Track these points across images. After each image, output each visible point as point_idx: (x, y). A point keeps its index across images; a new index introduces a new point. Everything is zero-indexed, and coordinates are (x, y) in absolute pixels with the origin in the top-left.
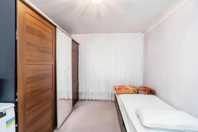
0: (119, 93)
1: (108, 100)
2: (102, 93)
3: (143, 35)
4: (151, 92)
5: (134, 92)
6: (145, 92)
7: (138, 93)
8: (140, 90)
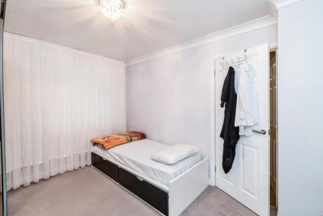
0: (110, 147)
1: (80, 167)
2: (66, 158)
3: (125, 65)
4: (143, 136)
5: (127, 140)
6: (138, 137)
7: (131, 141)
8: (133, 136)
